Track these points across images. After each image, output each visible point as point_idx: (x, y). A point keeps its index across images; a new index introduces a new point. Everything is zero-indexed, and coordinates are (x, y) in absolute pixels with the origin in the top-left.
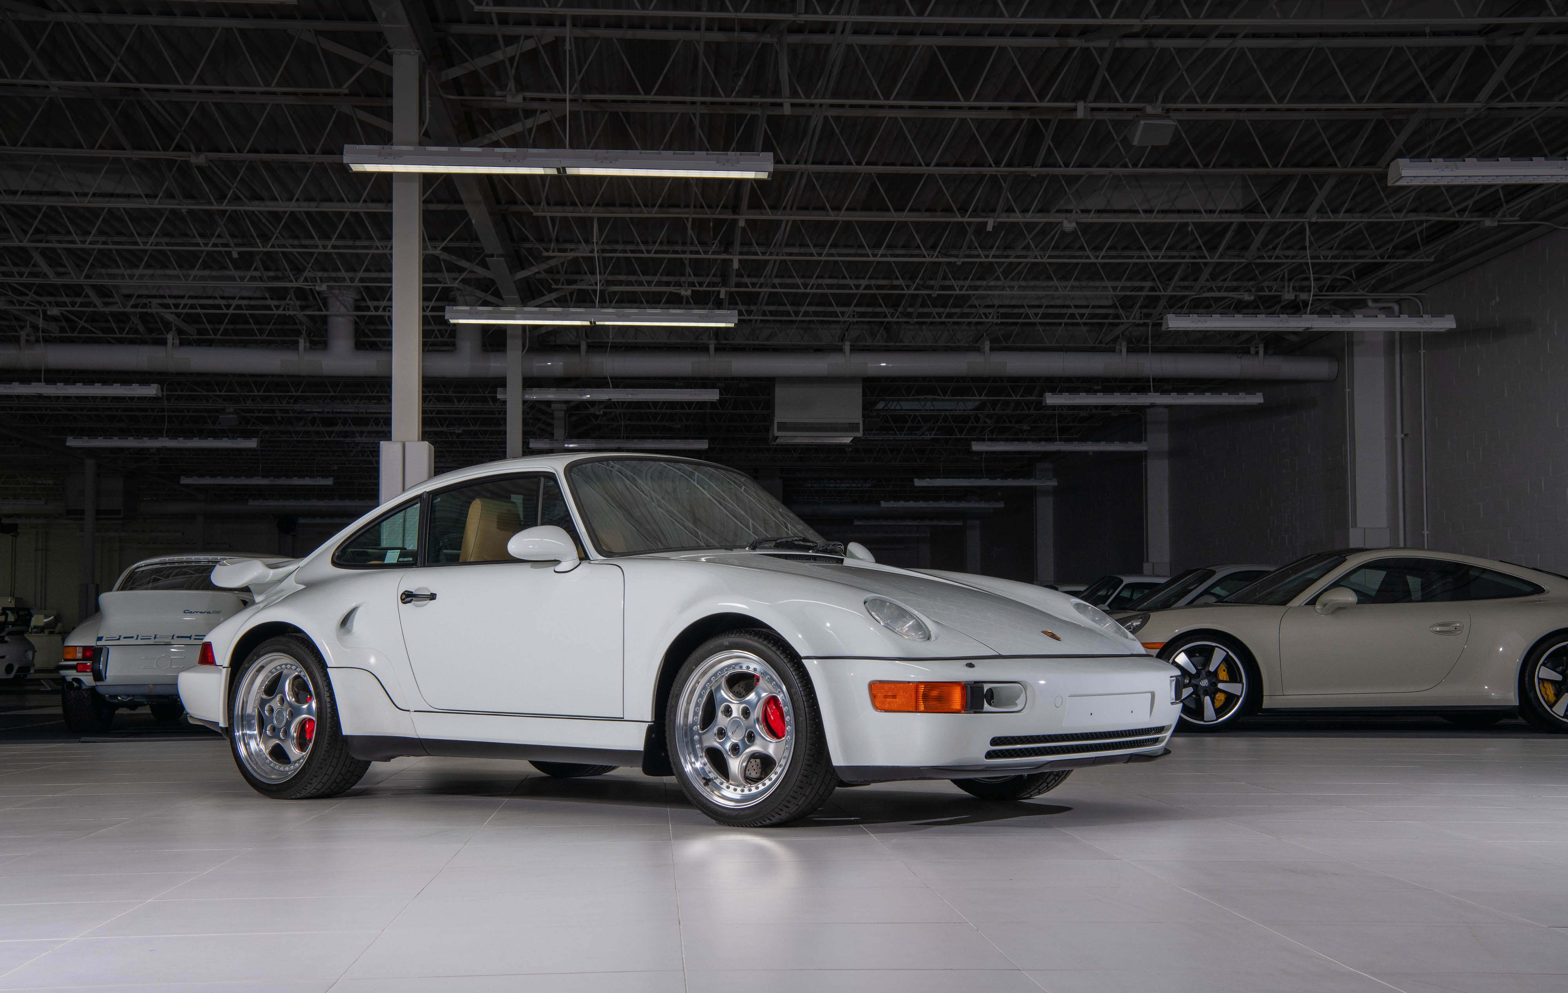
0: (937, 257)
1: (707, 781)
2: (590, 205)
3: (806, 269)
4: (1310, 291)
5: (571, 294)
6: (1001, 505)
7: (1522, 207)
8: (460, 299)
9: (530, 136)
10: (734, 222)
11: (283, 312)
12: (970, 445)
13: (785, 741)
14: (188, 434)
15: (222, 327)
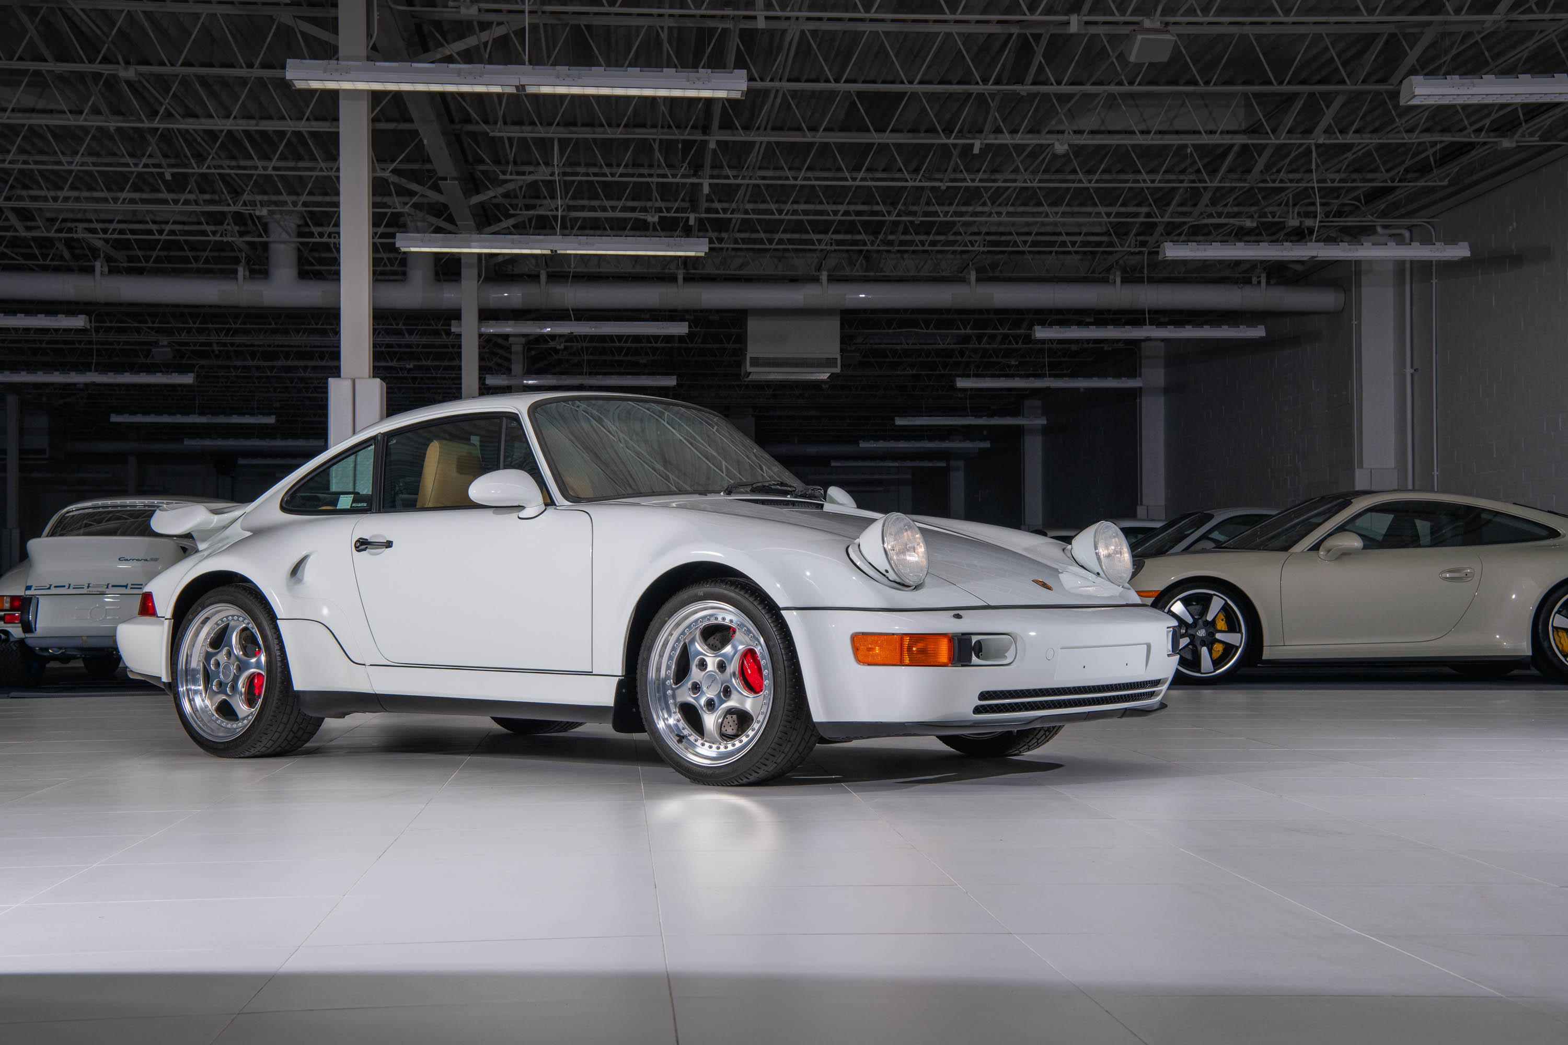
0: (920, 181)
1: (681, 738)
2: (550, 124)
3: (781, 194)
4: (1315, 217)
5: (530, 220)
6: (986, 445)
7: (1540, 128)
8: (410, 224)
9: (485, 50)
10: (704, 143)
11: (221, 239)
12: (954, 381)
13: (763, 696)
14: (119, 368)
15: (155, 254)
